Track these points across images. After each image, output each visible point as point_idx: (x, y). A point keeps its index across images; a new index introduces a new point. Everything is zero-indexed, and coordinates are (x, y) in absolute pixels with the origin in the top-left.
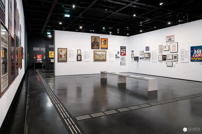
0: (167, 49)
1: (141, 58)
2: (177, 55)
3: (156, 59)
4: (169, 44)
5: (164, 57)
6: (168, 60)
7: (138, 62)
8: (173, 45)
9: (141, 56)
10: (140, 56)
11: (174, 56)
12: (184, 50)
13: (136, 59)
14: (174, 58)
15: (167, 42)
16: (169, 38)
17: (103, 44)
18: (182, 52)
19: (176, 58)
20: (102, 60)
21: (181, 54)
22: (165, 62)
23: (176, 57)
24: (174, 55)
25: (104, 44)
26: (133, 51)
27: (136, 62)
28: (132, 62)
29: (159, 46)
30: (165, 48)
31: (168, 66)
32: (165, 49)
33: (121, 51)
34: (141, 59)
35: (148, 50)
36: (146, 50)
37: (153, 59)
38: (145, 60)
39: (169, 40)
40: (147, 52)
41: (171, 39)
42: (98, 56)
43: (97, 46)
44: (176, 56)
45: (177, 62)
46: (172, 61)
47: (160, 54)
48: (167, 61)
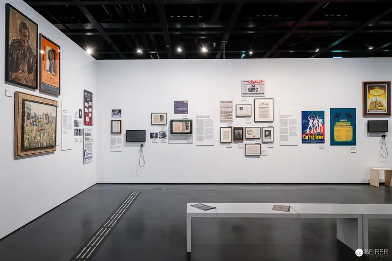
0: (246, 111)
1: (152, 136)
2: (271, 129)
3: (211, 137)
4: (250, 100)
5: (239, 134)
6: (248, 139)
7: (142, 146)
8: (263, 104)
9: (157, 130)
10: (149, 130)
11: (265, 131)
12: (288, 118)
13: (135, 137)
14: (266, 136)
15: (244, 94)
16: (250, 86)
17: (48, 68)
18: (283, 122)
19: (270, 135)
20: (46, 148)
21: (282, 126)
22: (242, 145)
23: (268, 134)
24: (264, 129)
25: (50, 70)
26: (120, 111)
27: (134, 148)
28: (112, 147)
29: (222, 102)
30: (241, 109)
31: (247, 156)
32: (240, 113)
33: (85, 107)
34: (157, 137)
35: (185, 112)
36: (177, 112)
37: (200, 138)
38: (171, 141)
39: (250, 91)
40: (180, 117)
41: (257, 88)
42: (35, 128)
43: (30, 72)
44: (270, 131)
45: (271, 145)
46: (259, 141)
47: (225, 125)
48: (245, 142)
